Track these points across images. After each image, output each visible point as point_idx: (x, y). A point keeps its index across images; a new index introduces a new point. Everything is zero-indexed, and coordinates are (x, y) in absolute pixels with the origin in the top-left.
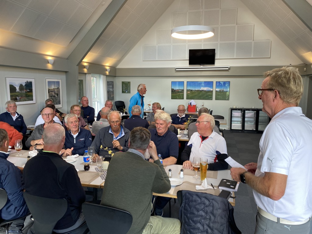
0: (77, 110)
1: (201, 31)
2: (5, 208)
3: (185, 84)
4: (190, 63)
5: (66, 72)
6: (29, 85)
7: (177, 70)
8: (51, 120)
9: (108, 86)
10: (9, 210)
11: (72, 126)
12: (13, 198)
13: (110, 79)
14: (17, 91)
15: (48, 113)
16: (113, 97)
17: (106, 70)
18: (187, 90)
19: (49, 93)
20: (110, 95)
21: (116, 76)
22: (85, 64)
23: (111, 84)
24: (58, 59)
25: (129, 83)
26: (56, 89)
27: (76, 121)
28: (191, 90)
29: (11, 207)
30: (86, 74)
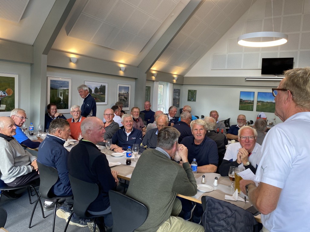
0: (136, 112)
1: (273, 37)
2: (56, 185)
3: (256, 95)
4: (263, 73)
5: (136, 79)
6: (103, 89)
7: (247, 79)
8: (111, 120)
9: (175, 94)
10: (59, 187)
11: (127, 124)
12: (62, 177)
13: (177, 87)
14: (92, 93)
15: (109, 113)
16: (179, 105)
17: (174, 78)
18: (257, 101)
19: (119, 96)
20: (176, 101)
21: (183, 85)
22: (154, 72)
23: (178, 92)
24: (129, 67)
25: (195, 91)
26: (125, 93)
27: (130, 121)
28: (263, 102)
29: (61, 185)
30: (154, 81)
